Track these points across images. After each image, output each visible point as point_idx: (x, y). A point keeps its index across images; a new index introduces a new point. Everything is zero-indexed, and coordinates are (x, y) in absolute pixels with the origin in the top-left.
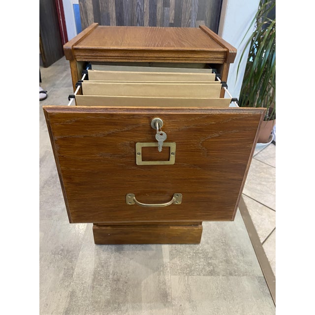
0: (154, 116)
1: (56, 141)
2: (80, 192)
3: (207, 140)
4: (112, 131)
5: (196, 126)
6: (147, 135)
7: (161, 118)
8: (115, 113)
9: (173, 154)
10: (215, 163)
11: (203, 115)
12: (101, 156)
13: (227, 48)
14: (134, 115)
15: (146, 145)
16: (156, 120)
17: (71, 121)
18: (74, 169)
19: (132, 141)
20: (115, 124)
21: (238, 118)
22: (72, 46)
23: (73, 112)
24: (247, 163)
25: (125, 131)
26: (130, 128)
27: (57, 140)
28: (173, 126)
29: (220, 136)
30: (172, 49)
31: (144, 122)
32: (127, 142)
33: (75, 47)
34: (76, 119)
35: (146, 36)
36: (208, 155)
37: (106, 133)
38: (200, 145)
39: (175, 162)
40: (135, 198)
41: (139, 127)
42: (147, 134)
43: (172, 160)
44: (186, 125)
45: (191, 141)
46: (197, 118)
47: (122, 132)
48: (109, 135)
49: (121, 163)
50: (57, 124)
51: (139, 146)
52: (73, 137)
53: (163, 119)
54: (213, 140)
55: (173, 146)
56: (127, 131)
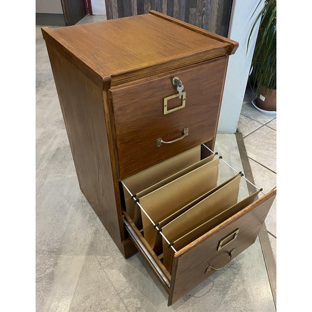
6: (170, 91)
15: (169, 98)
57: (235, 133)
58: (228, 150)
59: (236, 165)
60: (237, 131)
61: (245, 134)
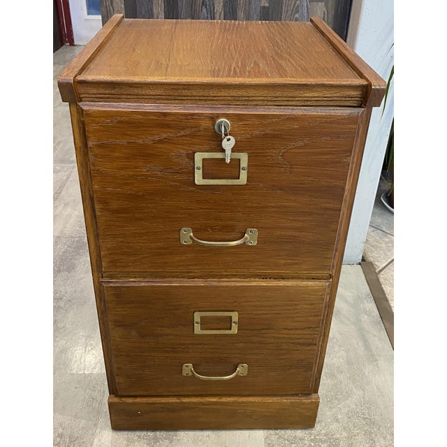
0: (218, 116)
1: (91, 148)
2: (117, 224)
3: (290, 151)
4: (165, 136)
5: (274, 130)
6: (210, 142)
7: (228, 119)
8: (168, 111)
9: (243, 169)
10: (301, 184)
11: (281, 115)
12: (148, 171)
13: (367, 80)
14: (193, 114)
15: (207, 155)
16: (222, 122)
17: (112, 122)
18: (112, 189)
19: (191, 150)
20: (168, 126)
21: (328, 120)
22: (75, 77)
23: (115, 110)
24: (345, 184)
25: (181, 136)
26: (188, 132)
27: (92, 146)
28: (244, 130)
29: (306, 145)
30: (264, 80)
31: (206, 124)
32: (182, 151)
33: (80, 78)
34: (119, 119)
35: (212, 46)
36: (291, 172)
37: (157, 138)
38: (280, 157)
39: (248, 181)
40: (192, 234)
41: (199, 131)
42: (209, 140)
43: (243, 178)
44: (261, 129)
45: (268, 151)
46: (274, 120)
47: (177, 137)
48: (160, 141)
49: (175, 181)
50: (94, 125)
51: (199, 157)
52: (113, 143)
53: (231, 121)
54: (297, 151)
55: (244, 158)
56: (183, 136)
57: (360, 264)
58: (352, 301)
59: (375, 336)
60: (363, 260)
61: (380, 265)
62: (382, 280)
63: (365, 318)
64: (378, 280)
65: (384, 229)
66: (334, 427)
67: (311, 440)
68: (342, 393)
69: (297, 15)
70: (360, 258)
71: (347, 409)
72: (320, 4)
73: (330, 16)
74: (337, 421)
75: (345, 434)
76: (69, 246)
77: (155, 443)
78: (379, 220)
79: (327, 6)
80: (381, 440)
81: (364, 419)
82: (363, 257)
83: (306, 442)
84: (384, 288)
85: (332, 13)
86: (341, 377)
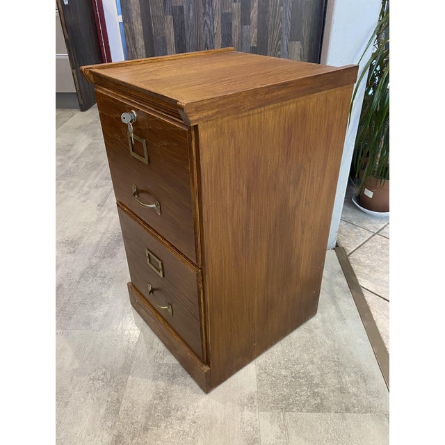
57: (334, 249)
59: (344, 301)
60: (337, 245)
61: (350, 249)
62: (351, 261)
63: (336, 288)
64: (348, 260)
65: (354, 223)
66: (310, 367)
67: (293, 377)
68: (317, 343)
69: (279, 53)
70: (335, 244)
71: (321, 355)
72: (297, 42)
73: (305, 52)
74: (312, 363)
75: (318, 373)
76: (111, 240)
77: (174, 379)
78: (350, 216)
79: (302, 44)
80: (347, 376)
81: (334, 362)
82: (336, 244)
83: (289, 378)
84: (353, 267)
85: (307, 49)
86: (317, 331)
